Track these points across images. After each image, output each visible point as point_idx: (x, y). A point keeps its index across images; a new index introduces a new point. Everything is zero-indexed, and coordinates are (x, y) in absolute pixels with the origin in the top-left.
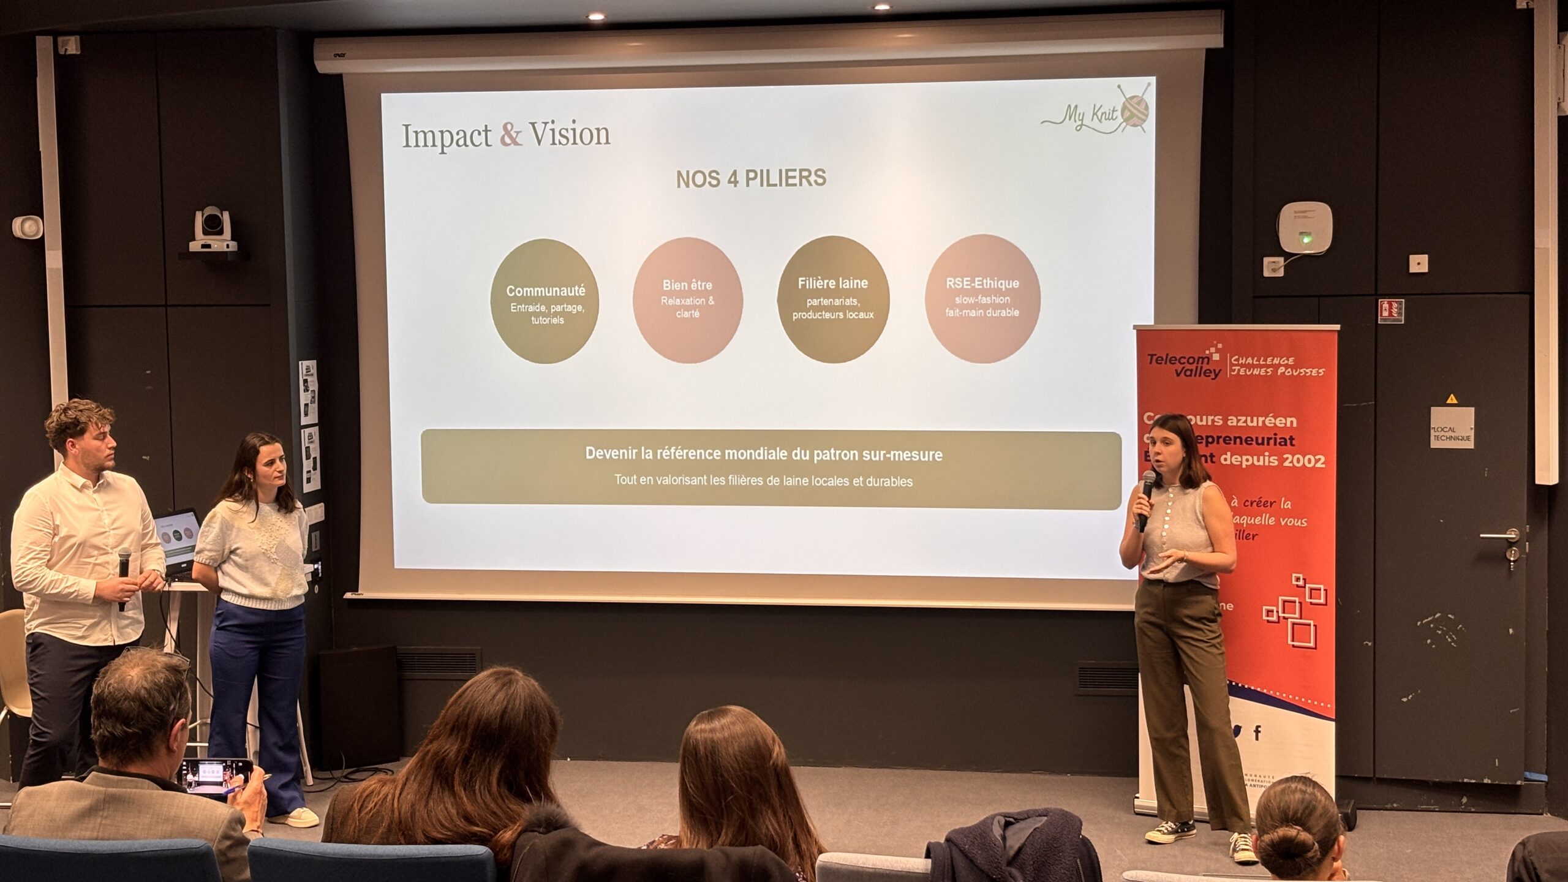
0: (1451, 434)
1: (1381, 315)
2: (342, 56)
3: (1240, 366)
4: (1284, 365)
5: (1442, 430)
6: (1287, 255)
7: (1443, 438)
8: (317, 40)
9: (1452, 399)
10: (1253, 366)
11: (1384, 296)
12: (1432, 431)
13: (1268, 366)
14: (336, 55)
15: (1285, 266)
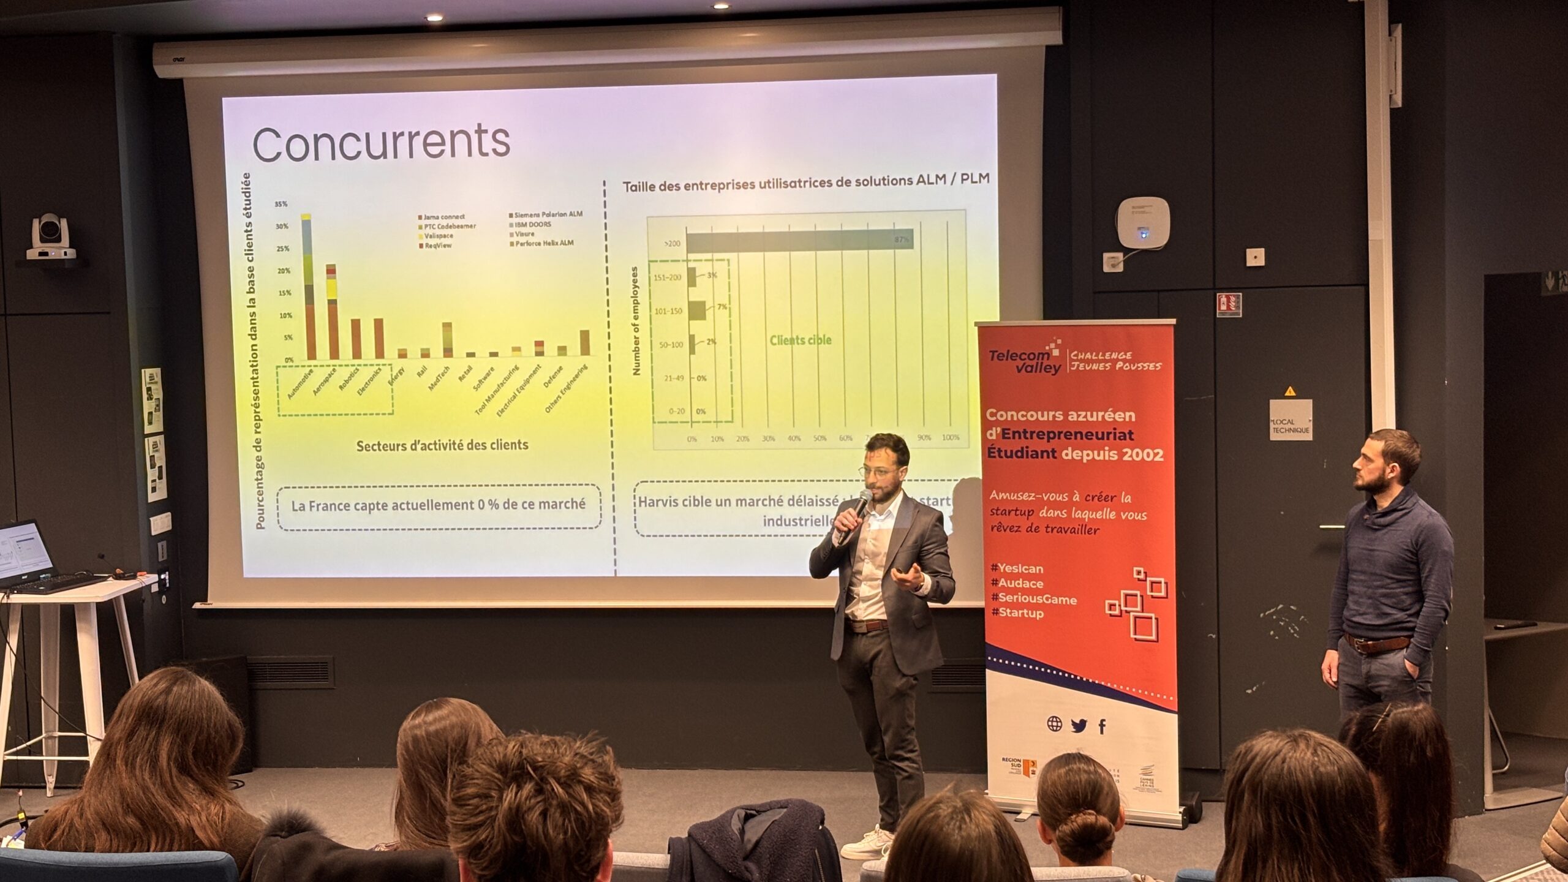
0: (1289, 426)
1: (1219, 309)
2: (181, 60)
3: (1079, 362)
4: (1122, 360)
5: (1282, 422)
6: (1126, 251)
7: (1282, 430)
8: (156, 45)
9: (1290, 392)
10: (1092, 361)
11: (1222, 290)
12: (1271, 424)
13: (1106, 361)
14: (175, 60)
15: (1124, 261)
